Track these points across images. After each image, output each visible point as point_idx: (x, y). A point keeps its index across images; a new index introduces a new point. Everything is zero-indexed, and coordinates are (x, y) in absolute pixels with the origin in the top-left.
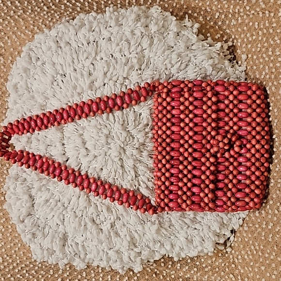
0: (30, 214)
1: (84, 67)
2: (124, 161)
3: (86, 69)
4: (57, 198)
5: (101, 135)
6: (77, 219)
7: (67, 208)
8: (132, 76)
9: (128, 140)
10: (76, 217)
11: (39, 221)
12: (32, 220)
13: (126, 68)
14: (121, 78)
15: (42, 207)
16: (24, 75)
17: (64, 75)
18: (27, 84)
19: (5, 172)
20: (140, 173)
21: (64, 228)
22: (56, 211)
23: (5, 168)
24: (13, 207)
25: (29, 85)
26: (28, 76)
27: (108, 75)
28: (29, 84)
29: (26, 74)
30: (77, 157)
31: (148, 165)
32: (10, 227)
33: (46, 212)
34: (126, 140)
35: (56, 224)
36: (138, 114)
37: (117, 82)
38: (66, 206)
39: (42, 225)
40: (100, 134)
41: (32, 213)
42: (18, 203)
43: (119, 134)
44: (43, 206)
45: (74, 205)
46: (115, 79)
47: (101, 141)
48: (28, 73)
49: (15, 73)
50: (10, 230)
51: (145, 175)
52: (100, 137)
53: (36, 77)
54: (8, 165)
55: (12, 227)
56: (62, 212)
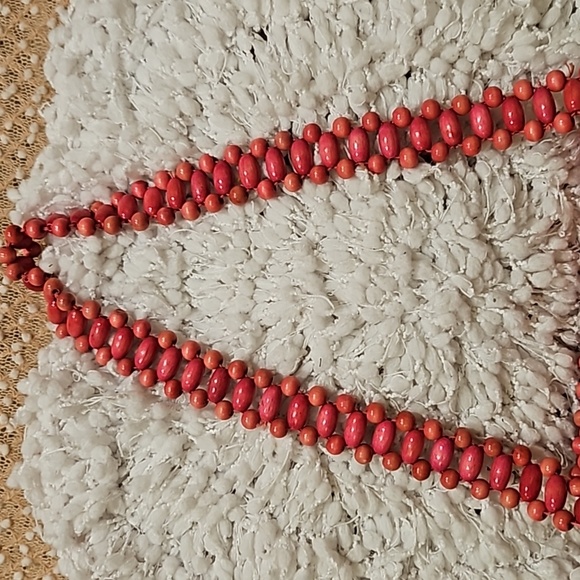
0: (108, 515)
1: (338, 7)
2: (466, 346)
3: (345, 14)
4: (208, 462)
5: (393, 250)
6: (282, 540)
7: (243, 500)
8: (511, 49)
9: (487, 274)
10: (278, 532)
11: (140, 541)
12: (116, 536)
13: (496, 19)
14: (472, 54)
15: (154, 492)
16: (112, 24)
17: (261, 33)
18: (120, 59)
19: (17, 359)
20: (518, 391)
21: (230, 569)
22: (206, 511)
23: (16, 347)
24: (46, 483)
25: (128, 65)
26: (128, 31)
27: (429, 38)
28: (127, 58)
29: (123, 23)
30: (295, 325)
31: (547, 366)
32: (24, 549)
33: (168, 510)
34: (481, 274)
35: (200, 554)
36: (525, 183)
37: (459, 65)
38: (240, 491)
39: (149, 556)
40: (388, 247)
41: (116, 512)
42: (70, 473)
43: (455, 249)
44: (158, 487)
45: (271, 492)
46: (449, 53)
47: (388, 273)
48: (128, 19)
49: (78, 16)
50: (25, 562)
51: (537, 399)
52: (385, 255)
53: (155, 34)
54: (26, 338)
55: (30, 550)
56: (229, 512)
